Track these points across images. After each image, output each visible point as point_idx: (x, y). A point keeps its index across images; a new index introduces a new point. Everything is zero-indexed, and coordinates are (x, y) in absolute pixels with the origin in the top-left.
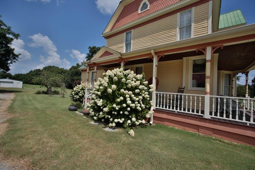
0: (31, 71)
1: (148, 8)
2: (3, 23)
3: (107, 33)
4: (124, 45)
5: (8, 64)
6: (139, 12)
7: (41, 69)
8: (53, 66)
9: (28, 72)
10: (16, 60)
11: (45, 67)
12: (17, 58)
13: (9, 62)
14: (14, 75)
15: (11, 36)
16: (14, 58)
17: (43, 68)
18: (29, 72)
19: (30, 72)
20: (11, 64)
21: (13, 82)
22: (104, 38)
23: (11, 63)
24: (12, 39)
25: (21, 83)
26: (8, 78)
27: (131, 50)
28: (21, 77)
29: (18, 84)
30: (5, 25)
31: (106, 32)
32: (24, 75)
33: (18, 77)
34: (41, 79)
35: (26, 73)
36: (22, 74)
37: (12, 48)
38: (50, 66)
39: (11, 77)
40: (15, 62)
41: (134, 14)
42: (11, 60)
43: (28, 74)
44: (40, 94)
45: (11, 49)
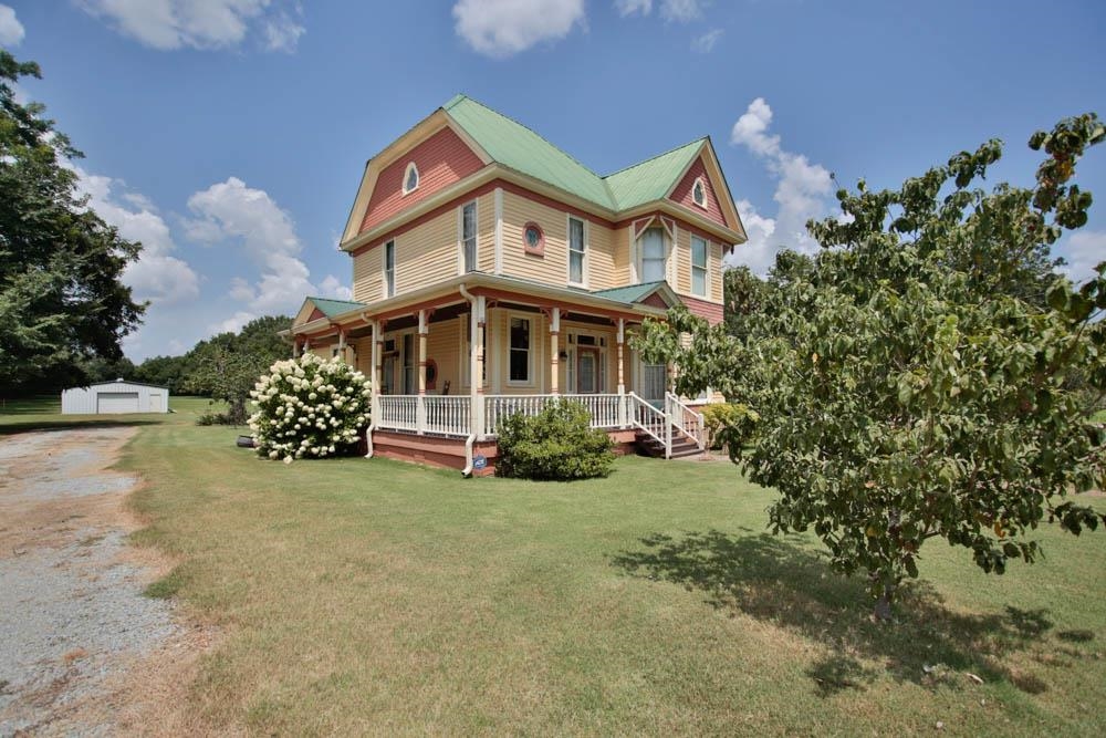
0: (202, 343)
1: (417, 187)
2: (97, 219)
3: (350, 242)
4: (383, 276)
5: (116, 336)
6: (405, 192)
7: (237, 334)
8: (279, 316)
9: (191, 349)
10: (139, 322)
11: (250, 325)
12: (139, 316)
13: (120, 330)
14: (143, 365)
15: (119, 253)
16: (133, 318)
17: (244, 327)
18: (193, 349)
19: (198, 349)
20: (125, 338)
21: (137, 394)
22: (347, 254)
23: (126, 332)
24: (122, 262)
25: (165, 392)
26: (122, 379)
27: (395, 295)
28: (167, 371)
29: (154, 400)
30: (102, 223)
31: (348, 239)
32: (177, 359)
33: (154, 374)
34: (209, 377)
35: (183, 354)
36: (168, 358)
37: (126, 288)
38: (269, 319)
39: (131, 373)
40: (134, 328)
41: (395, 196)
42: (125, 324)
43: (190, 356)
44: (210, 424)
45: (122, 289)
